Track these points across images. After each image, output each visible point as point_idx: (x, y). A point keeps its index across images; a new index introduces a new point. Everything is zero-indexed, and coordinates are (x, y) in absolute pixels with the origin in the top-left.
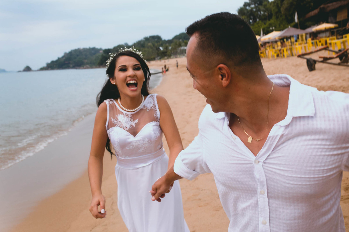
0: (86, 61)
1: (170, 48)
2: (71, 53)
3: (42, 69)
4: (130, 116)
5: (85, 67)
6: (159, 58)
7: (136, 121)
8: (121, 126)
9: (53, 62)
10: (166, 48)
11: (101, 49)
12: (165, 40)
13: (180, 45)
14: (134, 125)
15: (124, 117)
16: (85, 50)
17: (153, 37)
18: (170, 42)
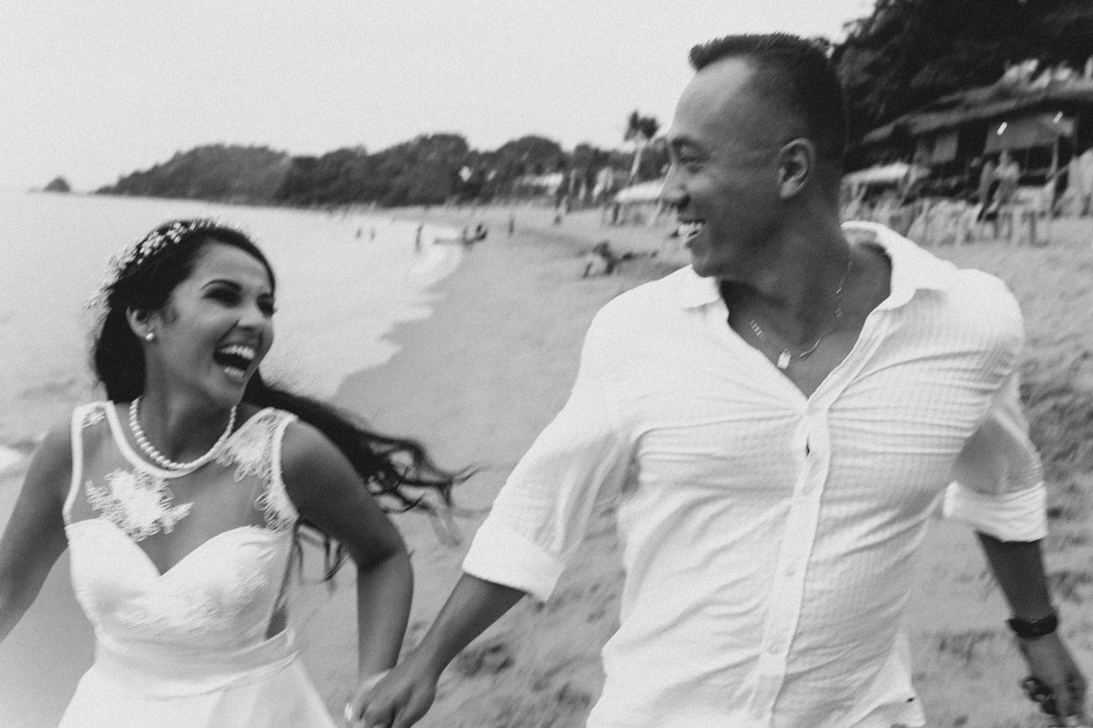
0: (237, 183)
1: (491, 175)
2: (194, 154)
3: (105, 191)
4: (159, 485)
5: (233, 199)
6: (456, 198)
7: (182, 510)
8: (121, 522)
9: (137, 175)
10: (481, 174)
11: (283, 155)
12: (475, 153)
13: (521, 171)
14: (168, 523)
15: (137, 486)
16: (236, 150)
17: (443, 139)
18: (492, 158)
